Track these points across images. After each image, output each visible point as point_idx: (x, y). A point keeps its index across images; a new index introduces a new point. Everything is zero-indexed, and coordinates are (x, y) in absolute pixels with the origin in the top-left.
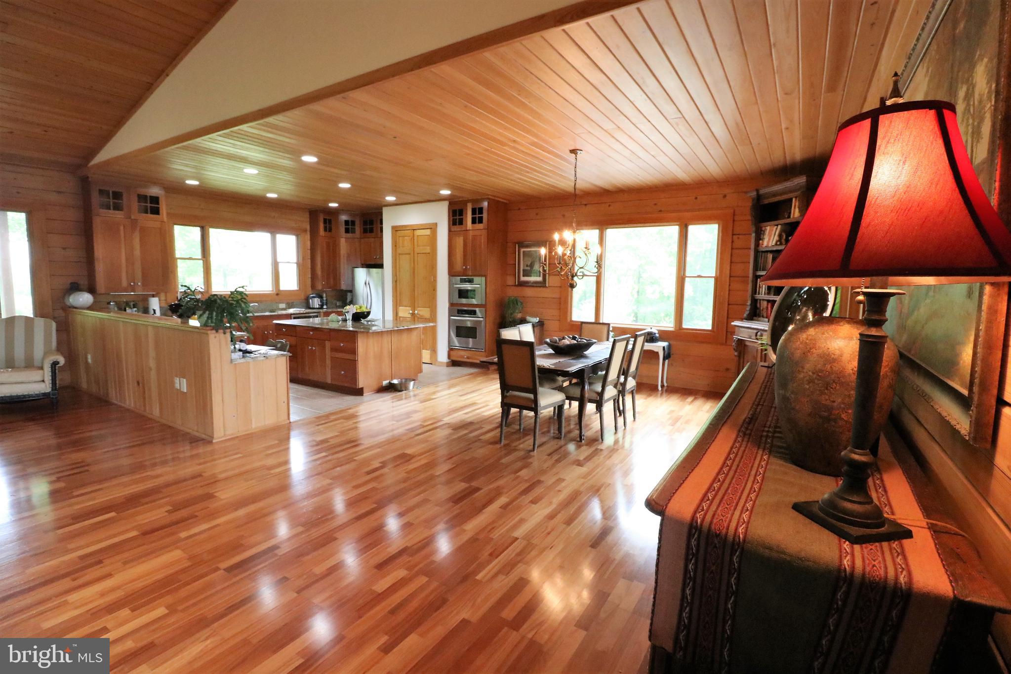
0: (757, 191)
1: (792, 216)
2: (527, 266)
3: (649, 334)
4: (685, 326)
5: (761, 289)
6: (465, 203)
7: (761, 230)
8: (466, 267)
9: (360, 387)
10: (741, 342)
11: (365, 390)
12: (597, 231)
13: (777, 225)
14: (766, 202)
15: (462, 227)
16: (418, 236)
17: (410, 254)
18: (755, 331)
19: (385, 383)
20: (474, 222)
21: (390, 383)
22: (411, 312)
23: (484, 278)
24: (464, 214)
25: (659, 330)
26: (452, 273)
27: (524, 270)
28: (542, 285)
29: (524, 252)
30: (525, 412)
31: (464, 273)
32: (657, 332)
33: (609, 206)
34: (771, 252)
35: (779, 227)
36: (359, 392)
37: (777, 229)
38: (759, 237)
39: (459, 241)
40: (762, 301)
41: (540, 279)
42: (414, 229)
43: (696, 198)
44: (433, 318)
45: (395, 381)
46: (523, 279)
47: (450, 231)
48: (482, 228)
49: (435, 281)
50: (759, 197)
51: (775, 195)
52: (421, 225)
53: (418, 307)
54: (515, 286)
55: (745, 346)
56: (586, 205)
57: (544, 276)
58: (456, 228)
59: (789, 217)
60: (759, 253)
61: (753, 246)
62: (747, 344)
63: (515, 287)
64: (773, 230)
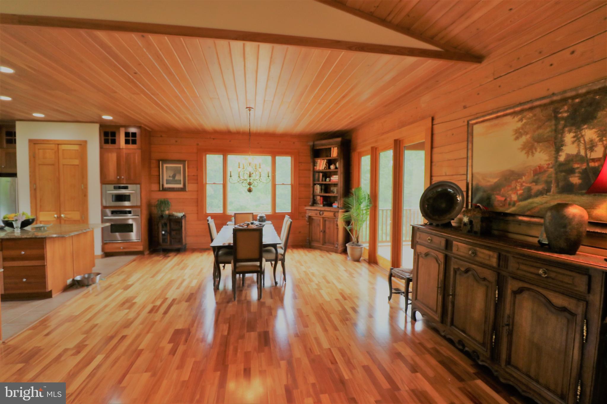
0: (314, 142)
1: (332, 156)
2: (170, 177)
3: (261, 217)
4: (277, 211)
5: (317, 191)
6: (118, 127)
7: (315, 162)
8: (120, 177)
9: (49, 290)
10: (310, 217)
11: (53, 292)
12: (222, 156)
13: (324, 160)
14: (318, 148)
15: (115, 146)
16: (63, 150)
17: (53, 165)
18: (319, 212)
19: (69, 281)
20: (127, 142)
21: (73, 280)
22: (56, 216)
23: (139, 186)
24: (117, 135)
25: (265, 215)
26: (104, 181)
27: (167, 180)
28: (183, 189)
29: (166, 167)
30: (247, 275)
31: (119, 181)
32: (264, 216)
33: (230, 141)
34: (321, 172)
35: (325, 161)
36: (48, 295)
37: (324, 161)
38: (314, 164)
39: (112, 158)
40: (317, 196)
41: (181, 186)
42: (58, 144)
43: (280, 142)
44: (84, 219)
45: (78, 278)
46: (166, 186)
47: (101, 148)
48: (136, 148)
49: (86, 188)
50: (314, 145)
51: (322, 145)
52: (68, 141)
53: (65, 211)
54: (160, 190)
55: (313, 219)
56: (214, 139)
57: (184, 185)
58: (110, 146)
59: (330, 156)
60: (315, 172)
61: (312, 169)
62: (314, 218)
63: (160, 193)
64: (321, 162)
